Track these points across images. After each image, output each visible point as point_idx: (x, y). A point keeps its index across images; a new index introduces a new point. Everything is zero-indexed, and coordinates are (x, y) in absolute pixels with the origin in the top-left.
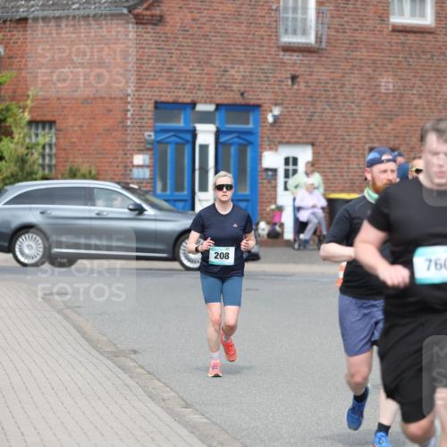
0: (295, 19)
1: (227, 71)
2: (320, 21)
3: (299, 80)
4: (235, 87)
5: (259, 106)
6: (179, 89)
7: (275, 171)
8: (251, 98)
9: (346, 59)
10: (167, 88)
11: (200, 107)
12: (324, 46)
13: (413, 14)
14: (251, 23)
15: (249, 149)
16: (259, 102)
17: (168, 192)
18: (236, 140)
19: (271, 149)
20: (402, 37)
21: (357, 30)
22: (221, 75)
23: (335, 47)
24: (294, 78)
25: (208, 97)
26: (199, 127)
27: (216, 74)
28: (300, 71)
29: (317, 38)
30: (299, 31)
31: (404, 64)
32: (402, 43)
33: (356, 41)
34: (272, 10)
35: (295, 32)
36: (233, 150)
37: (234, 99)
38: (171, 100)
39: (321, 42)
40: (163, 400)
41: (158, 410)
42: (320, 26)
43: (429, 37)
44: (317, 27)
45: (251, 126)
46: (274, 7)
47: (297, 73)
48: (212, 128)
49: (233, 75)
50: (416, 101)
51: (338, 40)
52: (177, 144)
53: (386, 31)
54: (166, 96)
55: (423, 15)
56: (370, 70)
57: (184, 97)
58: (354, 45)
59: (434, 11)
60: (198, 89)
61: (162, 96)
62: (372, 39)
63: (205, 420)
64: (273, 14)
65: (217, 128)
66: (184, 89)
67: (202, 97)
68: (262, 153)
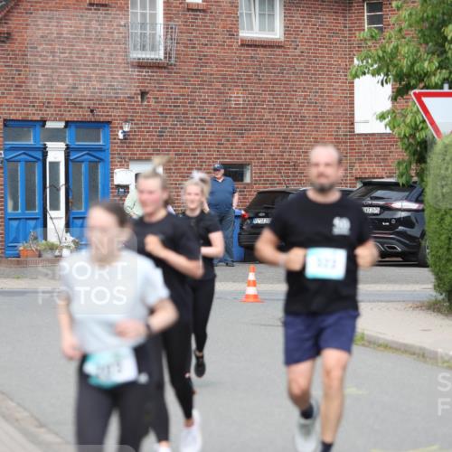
0: (143, 35)
1: (77, 88)
2: (169, 36)
3: (148, 96)
4: (85, 104)
5: (109, 122)
6: (29, 106)
7: (126, 188)
8: (101, 116)
9: (195, 74)
10: (15, 105)
11: (49, 125)
12: (173, 61)
13: (262, 29)
14: (100, 39)
15: (100, 166)
16: (110, 119)
17: (20, 211)
18: (86, 157)
19: (122, 166)
20: (251, 52)
21: (206, 45)
22: (70, 92)
23: (185, 62)
24: (143, 94)
25: (57, 114)
26: (49, 144)
27: (65, 92)
28: (149, 86)
29: (165, 54)
30: (148, 47)
31: (254, 79)
32: (252, 57)
33: (204, 56)
34: (121, 26)
35: (143, 48)
36: (84, 167)
37: (84, 115)
38: (20, 117)
39: (170, 58)
40: (17, 420)
41: (11, 430)
42: (169, 41)
43: (278, 51)
44: (165, 42)
45: (101, 143)
46: (122, 23)
47: (147, 89)
48: (62, 145)
49: (83, 92)
50: (267, 116)
51: (187, 55)
52: (27, 162)
53: (235, 46)
54: (16, 114)
55: (272, 29)
56: (219, 85)
57: (34, 114)
58: (203, 60)
59: (283, 25)
60: (47, 107)
61: (10, 114)
62: (221, 54)
63: (58, 440)
64: (122, 29)
65: (67, 145)
66: (34, 106)
67: (52, 115)
68: (112, 169)
